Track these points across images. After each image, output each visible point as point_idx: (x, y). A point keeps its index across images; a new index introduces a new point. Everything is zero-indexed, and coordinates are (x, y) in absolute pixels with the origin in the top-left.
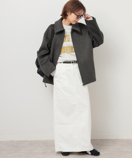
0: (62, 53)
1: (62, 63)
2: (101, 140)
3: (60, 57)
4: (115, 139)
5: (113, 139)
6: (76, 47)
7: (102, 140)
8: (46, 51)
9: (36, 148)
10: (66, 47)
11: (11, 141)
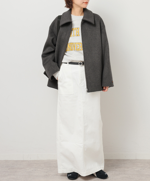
0: (69, 50)
1: (68, 63)
2: (116, 160)
3: (65, 56)
4: (134, 160)
5: (131, 160)
6: (86, 43)
7: (118, 160)
8: (51, 48)
9: (36, 170)
10: (73, 43)
11: (5, 161)
